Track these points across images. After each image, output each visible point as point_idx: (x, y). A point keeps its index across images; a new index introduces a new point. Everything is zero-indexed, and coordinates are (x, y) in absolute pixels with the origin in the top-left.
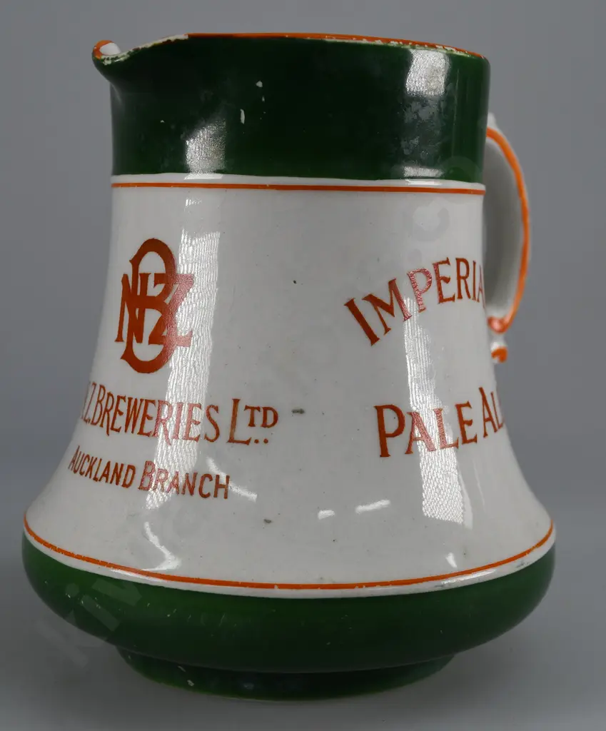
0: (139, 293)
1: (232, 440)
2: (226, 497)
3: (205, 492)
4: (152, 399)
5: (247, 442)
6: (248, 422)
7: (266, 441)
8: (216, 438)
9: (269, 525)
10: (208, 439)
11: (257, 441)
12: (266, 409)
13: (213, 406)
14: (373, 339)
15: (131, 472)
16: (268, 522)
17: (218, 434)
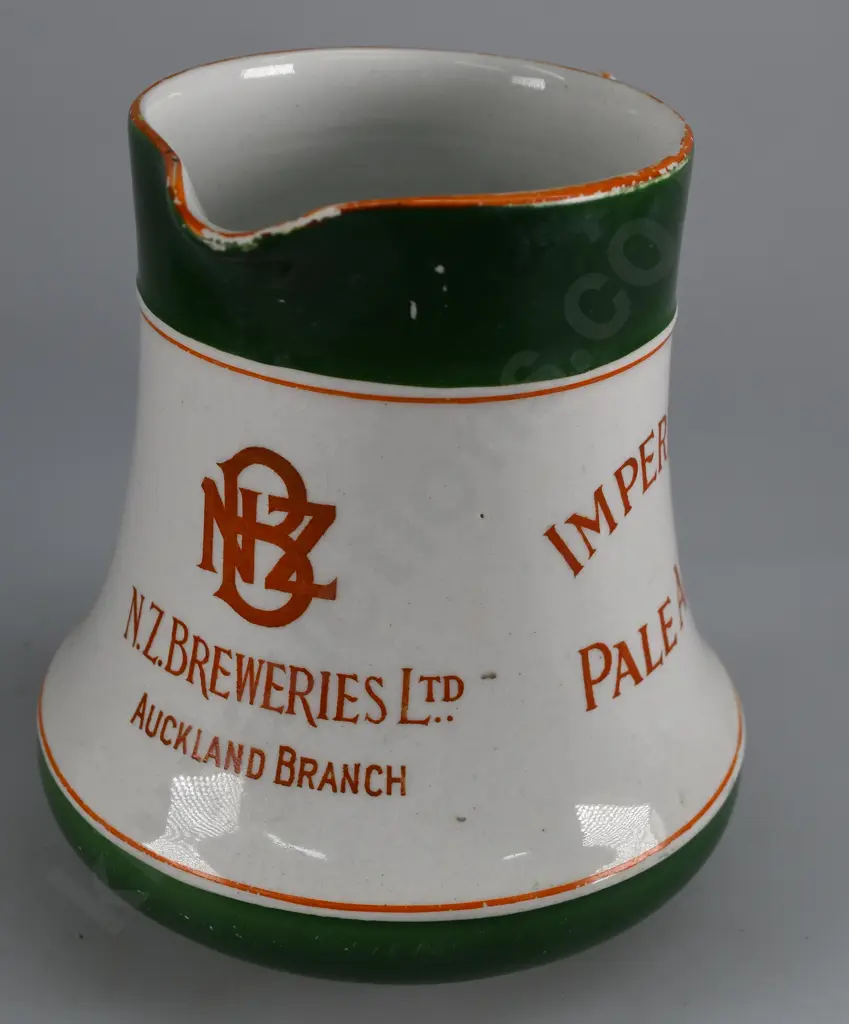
0: (240, 513)
1: (404, 720)
2: (403, 794)
3: (374, 788)
4: (280, 663)
5: (425, 722)
6: (425, 696)
7: (450, 719)
8: (383, 719)
9: (462, 824)
10: (371, 720)
11: (438, 720)
12: (448, 679)
13: (374, 678)
14: (576, 567)
15: (257, 759)
16: (461, 820)
17: (384, 713)
